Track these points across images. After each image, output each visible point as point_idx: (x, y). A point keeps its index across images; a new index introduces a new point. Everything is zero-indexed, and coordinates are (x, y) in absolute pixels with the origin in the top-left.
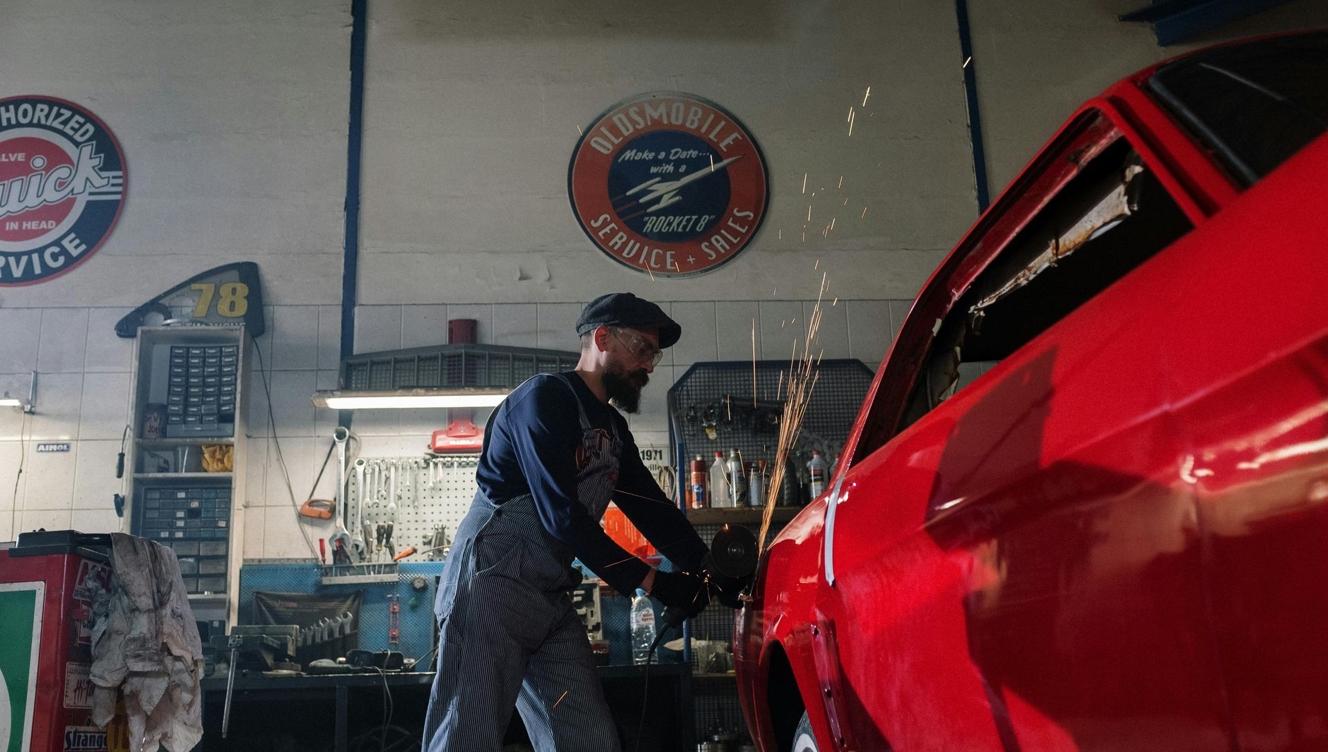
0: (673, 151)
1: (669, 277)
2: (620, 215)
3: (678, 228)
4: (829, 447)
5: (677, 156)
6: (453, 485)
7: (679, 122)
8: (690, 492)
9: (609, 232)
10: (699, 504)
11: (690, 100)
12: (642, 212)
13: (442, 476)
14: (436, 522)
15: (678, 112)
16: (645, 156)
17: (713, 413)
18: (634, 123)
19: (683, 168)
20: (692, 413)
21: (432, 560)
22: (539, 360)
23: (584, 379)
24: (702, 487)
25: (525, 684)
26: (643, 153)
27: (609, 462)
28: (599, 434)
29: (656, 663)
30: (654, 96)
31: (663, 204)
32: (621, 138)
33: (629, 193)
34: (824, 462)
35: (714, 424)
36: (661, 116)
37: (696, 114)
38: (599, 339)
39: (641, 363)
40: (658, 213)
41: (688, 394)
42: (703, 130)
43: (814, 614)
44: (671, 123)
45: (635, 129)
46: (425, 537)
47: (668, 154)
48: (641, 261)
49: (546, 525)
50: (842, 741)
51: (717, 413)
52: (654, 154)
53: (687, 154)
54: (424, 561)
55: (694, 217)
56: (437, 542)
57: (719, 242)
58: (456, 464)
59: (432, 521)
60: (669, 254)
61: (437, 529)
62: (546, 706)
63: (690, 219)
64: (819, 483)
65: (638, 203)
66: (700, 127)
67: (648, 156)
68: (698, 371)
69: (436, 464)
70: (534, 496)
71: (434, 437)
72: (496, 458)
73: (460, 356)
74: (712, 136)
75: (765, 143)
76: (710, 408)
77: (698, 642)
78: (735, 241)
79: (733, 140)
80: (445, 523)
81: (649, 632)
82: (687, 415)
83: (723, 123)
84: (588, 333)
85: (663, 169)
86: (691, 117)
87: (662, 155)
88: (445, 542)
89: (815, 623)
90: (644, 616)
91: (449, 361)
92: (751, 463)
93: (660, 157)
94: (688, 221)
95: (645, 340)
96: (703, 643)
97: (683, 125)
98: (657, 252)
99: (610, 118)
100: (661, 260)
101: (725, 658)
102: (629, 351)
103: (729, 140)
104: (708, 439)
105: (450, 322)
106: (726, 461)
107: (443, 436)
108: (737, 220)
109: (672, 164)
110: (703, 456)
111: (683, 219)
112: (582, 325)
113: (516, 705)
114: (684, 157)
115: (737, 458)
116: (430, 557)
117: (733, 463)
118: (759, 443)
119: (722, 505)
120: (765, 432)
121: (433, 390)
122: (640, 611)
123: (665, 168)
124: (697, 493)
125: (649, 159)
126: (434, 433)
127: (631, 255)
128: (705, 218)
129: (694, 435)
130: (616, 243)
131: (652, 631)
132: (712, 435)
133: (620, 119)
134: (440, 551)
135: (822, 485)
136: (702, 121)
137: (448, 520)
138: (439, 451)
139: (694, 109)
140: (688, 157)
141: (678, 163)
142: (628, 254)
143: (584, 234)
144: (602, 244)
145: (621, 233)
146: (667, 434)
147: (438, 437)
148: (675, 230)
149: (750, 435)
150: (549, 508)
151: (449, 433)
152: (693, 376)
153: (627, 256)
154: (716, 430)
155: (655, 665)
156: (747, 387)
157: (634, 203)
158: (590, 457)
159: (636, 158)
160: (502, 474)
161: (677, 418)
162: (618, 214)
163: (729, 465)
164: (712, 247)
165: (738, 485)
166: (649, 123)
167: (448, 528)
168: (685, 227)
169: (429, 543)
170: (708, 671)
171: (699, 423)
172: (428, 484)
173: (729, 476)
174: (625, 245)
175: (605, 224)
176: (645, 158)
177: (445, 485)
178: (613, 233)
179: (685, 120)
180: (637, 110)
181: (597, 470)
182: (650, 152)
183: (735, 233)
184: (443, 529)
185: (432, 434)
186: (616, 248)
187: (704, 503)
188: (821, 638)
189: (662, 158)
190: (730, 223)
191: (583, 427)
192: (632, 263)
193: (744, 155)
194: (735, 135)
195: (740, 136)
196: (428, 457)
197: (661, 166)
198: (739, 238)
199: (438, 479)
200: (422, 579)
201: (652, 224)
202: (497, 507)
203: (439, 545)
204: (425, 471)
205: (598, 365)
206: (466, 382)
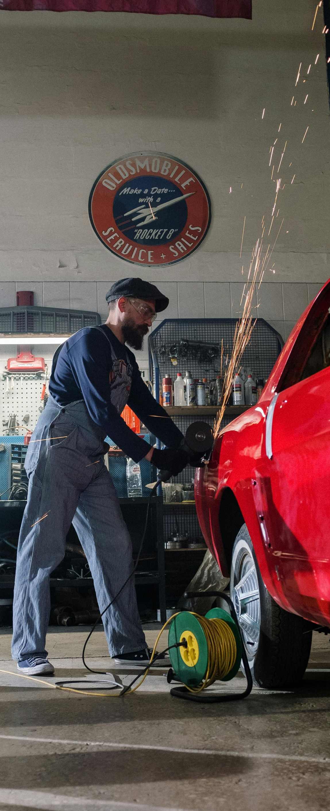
0: (153, 189)
1: (149, 267)
2: (120, 228)
3: (155, 237)
4: (245, 371)
5: (155, 192)
6: (20, 391)
7: (157, 171)
8: (162, 397)
9: (113, 238)
10: (167, 404)
11: (163, 157)
12: (133, 227)
13: (13, 385)
14: (11, 412)
15: (156, 164)
16: (135, 191)
17: (176, 350)
18: (129, 170)
19: (159, 200)
20: (163, 350)
21: (8, 435)
22: (71, 316)
23: (111, 329)
24: (169, 393)
25: (78, 510)
26: (134, 190)
27: (126, 379)
28: (121, 363)
29: (141, 496)
30: (142, 154)
31: (146, 222)
32: (121, 181)
33: (126, 215)
34: (241, 380)
35: (176, 356)
36: (145, 167)
37: (167, 165)
38: (121, 305)
39: (145, 320)
40: (143, 227)
41: (160, 338)
42: (171, 176)
43: (254, 473)
44: (152, 171)
45: (130, 174)
46: (4, 421)
47: (150, 190)
48: (133, 257)
49: (92, 417)
50: (269, 545)
51: (178, 350)
52: (141, 190)
53: (162, 191)
54: (4, 435)
55: (165, 230)
56: (11, 424)
57: (180, 246)
58: (22, 378)
59: (8, 412)
60: (149, 252)
61: (11, 417)
62: (89, 522)
63: (163, 231)
64: (239, 392)
65: (131, 220)
66: (169, 174)
67: (137, 192)
68: (166, 324)
69: (10, 378)
70: (86, 401)
71: (9, 361)
72: (61, 377)
73: (24, 313)
74: (176, 180)
75: (208, 184)
76: (174, 346)
77: (166, 484)
78: (190, 245)
79: (189, 183)
80: (16, 413)
81: (137, 478)
82: (160, 350)
83: (184, 172)
84: (114, 301)
85: (147, 200)
86: (164, 168)
87: (146, 191)
88: (16, 425)
89: (255, 478)
90: (134, 469)
91: (18, 317)
92: (198, 380)
93: (144, 192)
94: (162, 232)
95: (148, 307)
96: (169, 485)
97: (159, 173)
98: (142, 252)
99: (114, 168)
100: (145, 256)
101: (181, 494)
102: (139, 313)
103: (187, 182)
104: (172, 365)
105: (18, 293)
106: (183, 378)
107: (14, 361)
108: (191, 232)
109: (152, 197)
110: (169, 375)
111: (158, 231)
112: (110, 296)
113: (72, 522)
114: (159, 193)
115: (190, 377)
116: (7, 433)
117: (188, 380)
118: (202, 368)
119: (181, 404)
120: (206, 361)
121: (9, 334)
122: (132, 466)
123: (148, 199)
124: (166, 397)
125: (138, 194)
126: (9, 359)
127: (127, 253)
128: (172, 231)
129: (164, 363)
130: (118, 245)
131: (139, 478)
132: (175, 363)
133: (120, 168)
134: (13, 430)
135: (240, 393)
136: (171, 170)
137: (18, 412)
138: (12, 370)
139: (166, 162)
140: (162, 192)
141: (156, 196)
142: (125, 252)
143: (98, 239)
144: (110, 246)
145: (121, 240)
146: (148, 362)
147: (11, 362)
148: (154, 238)
149: (197, 363)
150: (94, 408)
151: (17, 359)
152: (164, 327)
153: (125, 254)
154: (177, 360)
155: (141, 497)
156: (196, 334)
157: (129, 221)
158: (116, 377)
159: (130, 193)
160: (66, 387)
161: (154, 352)
162: (119, 227)
163: (185, 380)
164: (176, 248)
165: (191, 393)
166: (138, 171)
167: (18, 416)
168: (160, 236)
169: (7, 424)
170: (172, 501)
171: (167, 355)
172: (6, 390)
173: (185, 387)
174: (123, 247)
175: (111, 233)
176: (135, 193)
177: (15, 391)
178: (116, 239)
179: (160, 170)
180: (131, 163)
181: (120, 384)
182: (139, 189)
183: (190, 240)
184: (15, 416)
185: (7, 360)
186: (117, 249)
187: (170, 403)
188: (257, 486)
189: (146, 193)
190: (187, 234)
191: (113, 359)
192: (127, 258)
193: (196, 192)
194: (191, 179)
195: (195, 180)
196: (5, 374)
197: (145, 198)
198: (192, 244)
199: (12, 387)
200: (3, 446)
201: (140, 234)
202: (63, 407)
203: (12, 427)
204: (3, 382)
205: (119, 320)
206: (27, 330)
